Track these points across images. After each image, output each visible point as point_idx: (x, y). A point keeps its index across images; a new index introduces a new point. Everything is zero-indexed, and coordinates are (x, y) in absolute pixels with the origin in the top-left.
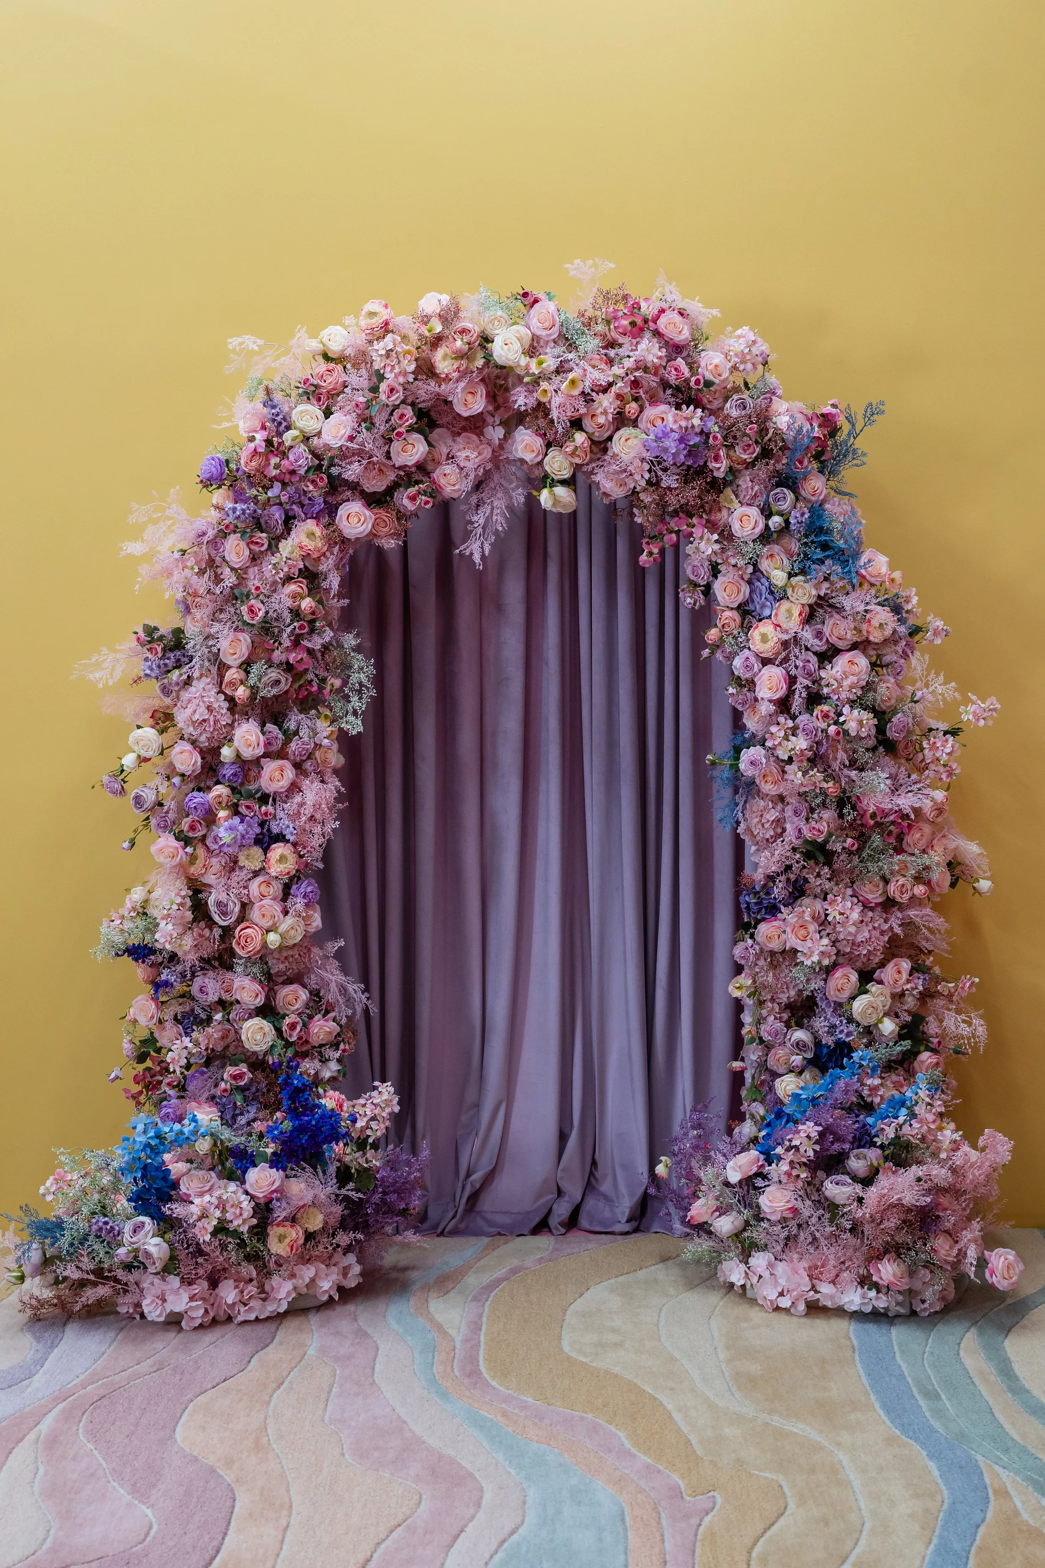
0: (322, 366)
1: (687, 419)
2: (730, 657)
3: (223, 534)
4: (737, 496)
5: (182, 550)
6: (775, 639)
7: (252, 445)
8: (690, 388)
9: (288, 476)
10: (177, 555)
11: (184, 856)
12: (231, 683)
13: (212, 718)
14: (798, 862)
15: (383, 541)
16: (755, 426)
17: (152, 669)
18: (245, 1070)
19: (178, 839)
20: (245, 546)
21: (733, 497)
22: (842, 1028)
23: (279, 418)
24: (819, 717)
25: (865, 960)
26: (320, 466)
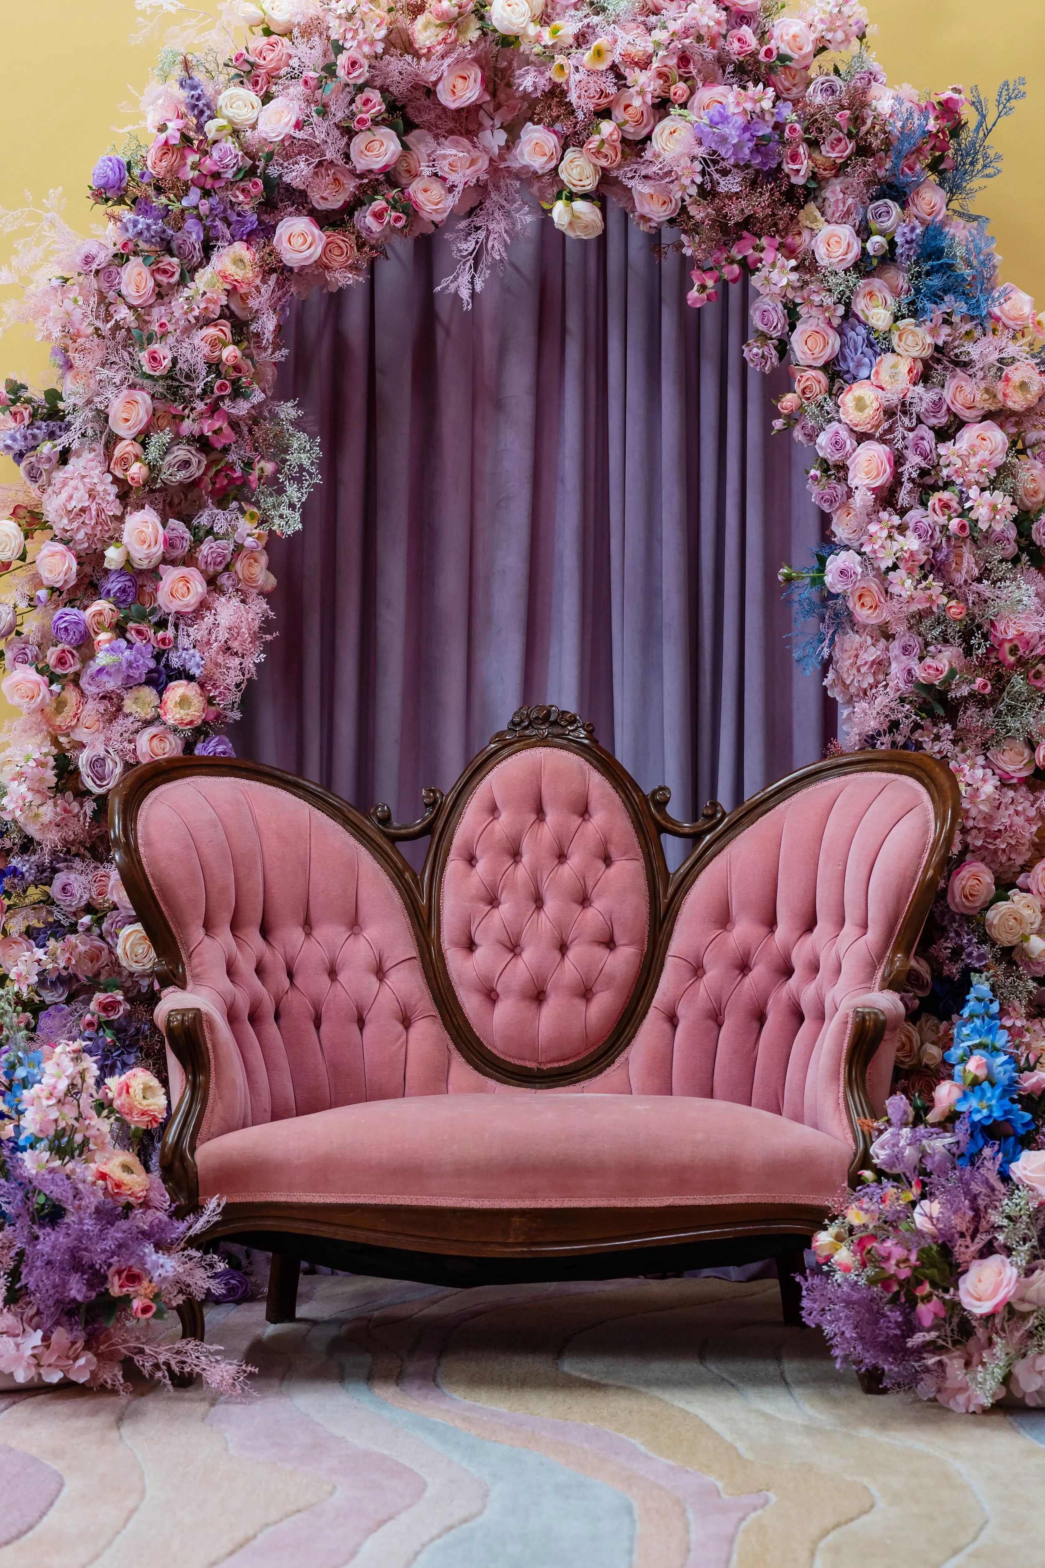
0: (261, 41)
1: (756, 101)
2: (812, 437)
3: (121, 259)
4: (823, 214)
5: (62, 278)
6: (876, 405)
7: (163, 136)
8: (757, 62)
9: (209, 181)
10: (56, 283)
11: (48, 696)
12: (124, 461)
13: (94, 507)
14: (906, 717)
15: (337, 275)
16: (847, 112)
17: (14, 440)
18: (120, 998)
19: (39, 671)
20: (149, 275)
21: (818, 214)
22: (970, 949)
23: (200, 104)
24: (937, 506)
25: (1004, 859)
26: (254, 168)
